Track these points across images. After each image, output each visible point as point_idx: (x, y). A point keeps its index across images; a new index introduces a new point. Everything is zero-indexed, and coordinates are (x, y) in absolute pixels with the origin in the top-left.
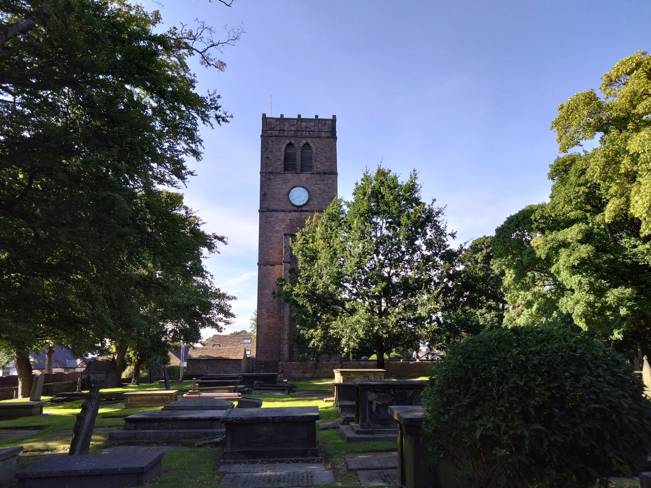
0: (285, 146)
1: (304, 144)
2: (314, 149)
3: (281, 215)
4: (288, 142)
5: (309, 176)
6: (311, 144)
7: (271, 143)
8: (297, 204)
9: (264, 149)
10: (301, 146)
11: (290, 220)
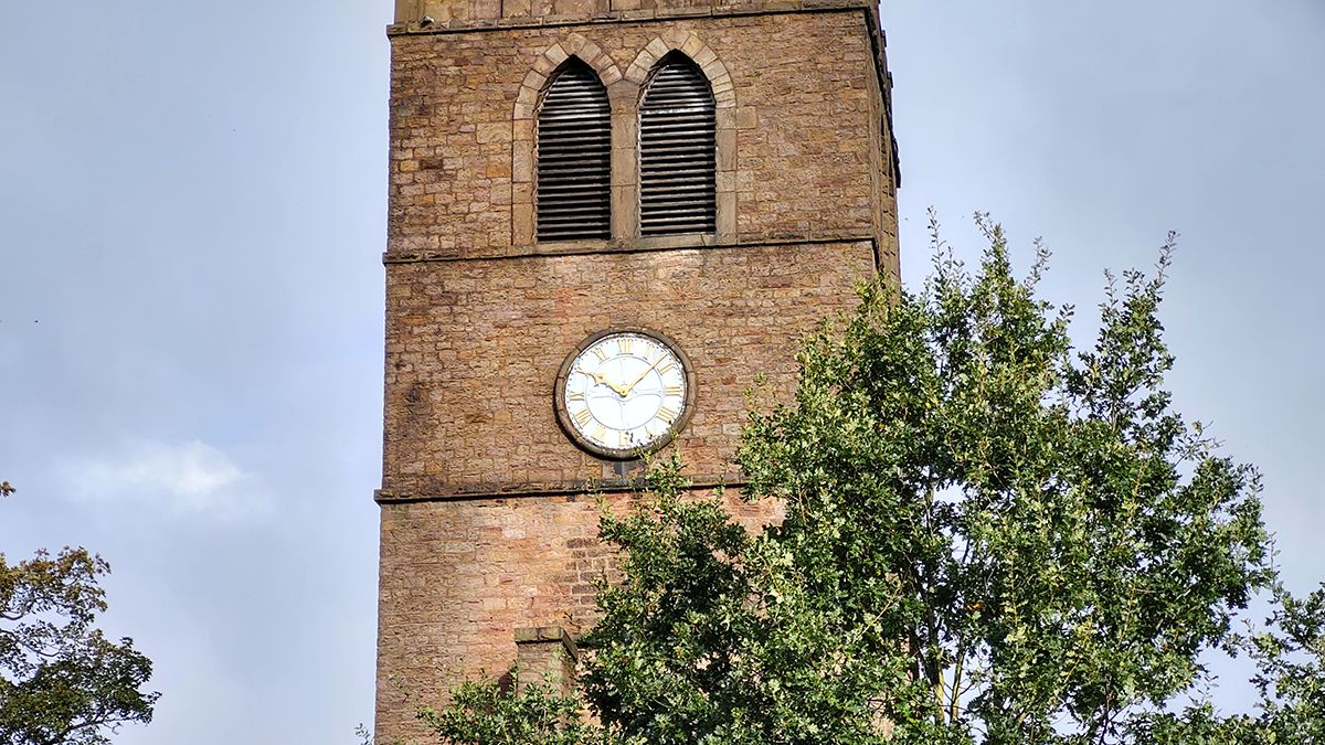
0: (536, 81)
1: (660, 64)
2: (721, 87)
3: (513, 519)
4: (559, 55)
5: (686, 260)
6: (705, 61)
7: (453, 70)
8: (613, 441)
9: (410, 112)
10: (642, 75)
11: (571, 544)
